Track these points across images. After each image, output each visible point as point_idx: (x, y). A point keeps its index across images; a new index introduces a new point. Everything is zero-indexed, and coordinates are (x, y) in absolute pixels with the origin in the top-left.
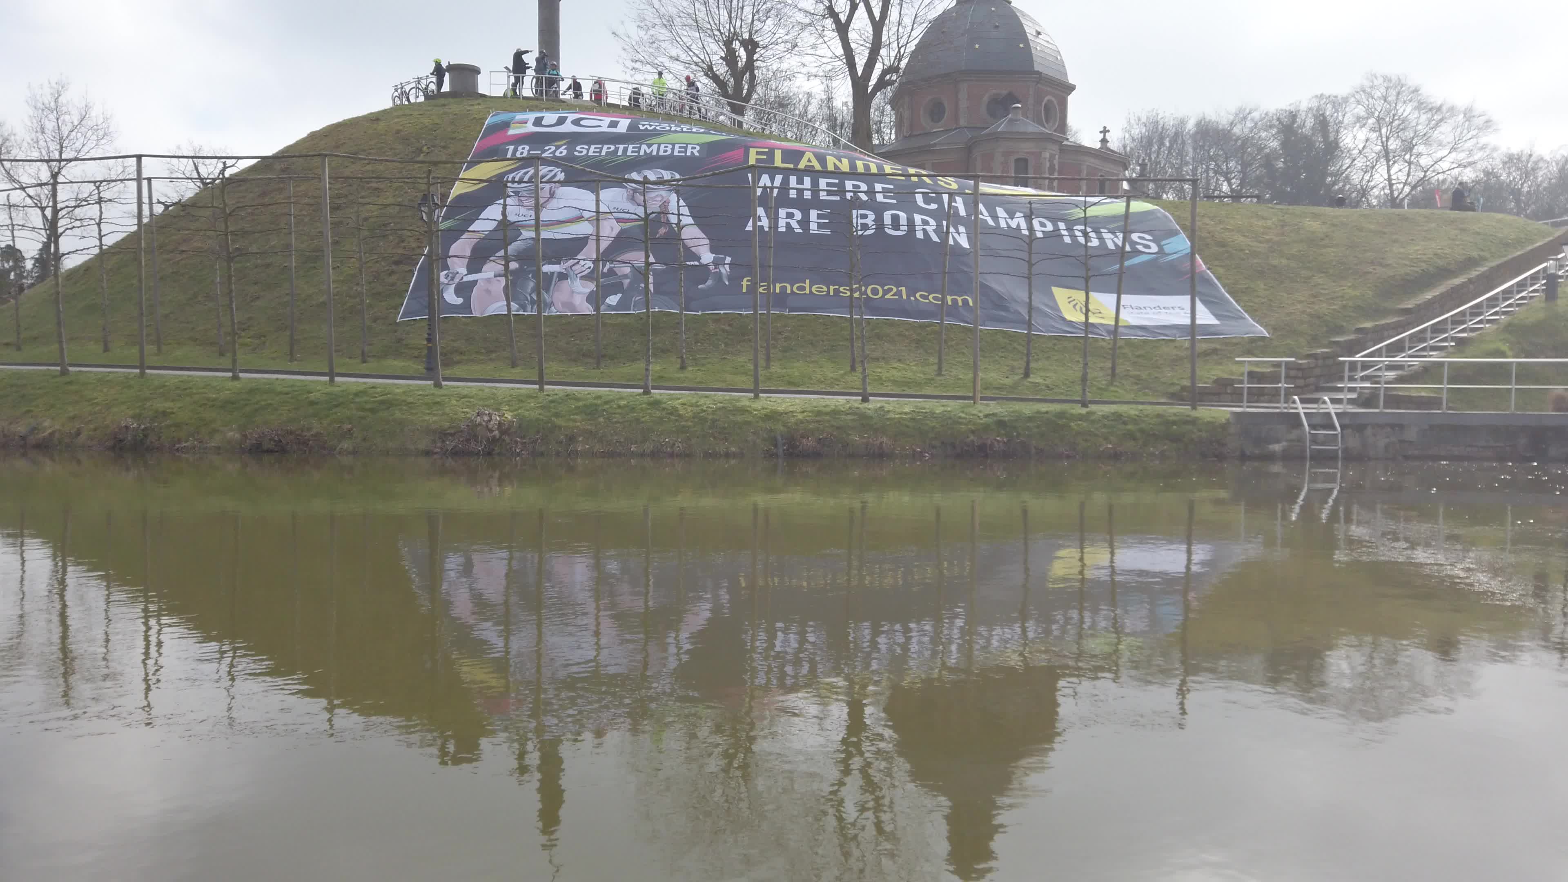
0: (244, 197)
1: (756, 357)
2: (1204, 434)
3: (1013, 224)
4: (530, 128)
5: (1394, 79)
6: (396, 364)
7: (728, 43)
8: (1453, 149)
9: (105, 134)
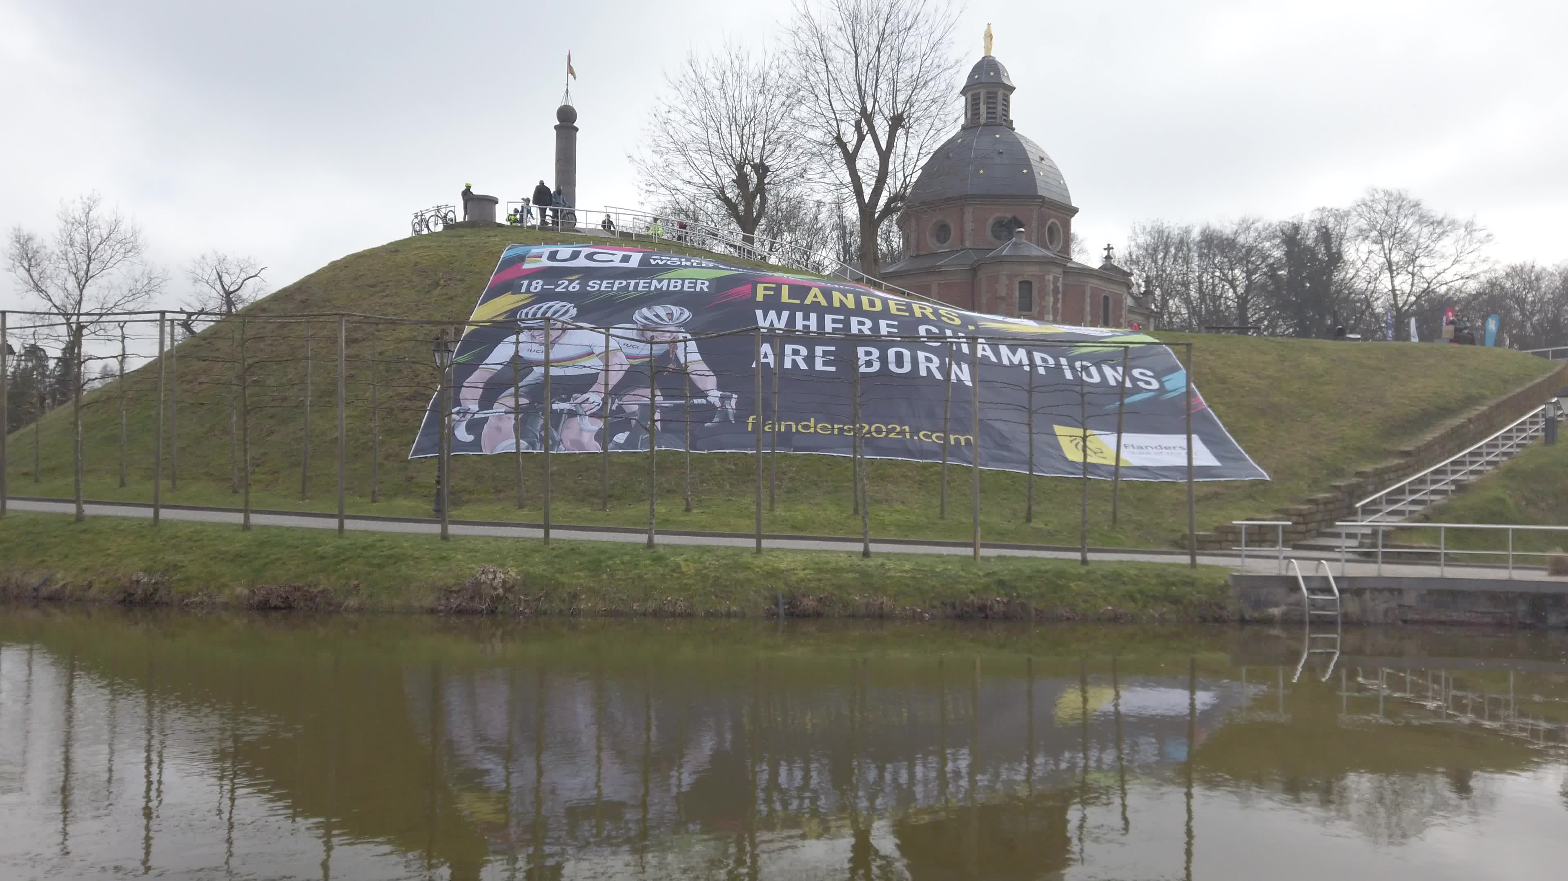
0: (264, 328)
1: (759, 497)
2: (1204, 597)
3: (1016, 361)
4: (545, 262)
5: (1395, 193)
6: (404, 504)
7: (740, 167)
8: (1455, 262)
9: (133, 247)
